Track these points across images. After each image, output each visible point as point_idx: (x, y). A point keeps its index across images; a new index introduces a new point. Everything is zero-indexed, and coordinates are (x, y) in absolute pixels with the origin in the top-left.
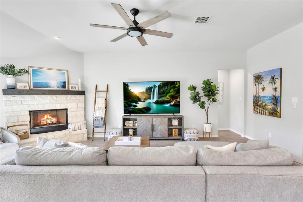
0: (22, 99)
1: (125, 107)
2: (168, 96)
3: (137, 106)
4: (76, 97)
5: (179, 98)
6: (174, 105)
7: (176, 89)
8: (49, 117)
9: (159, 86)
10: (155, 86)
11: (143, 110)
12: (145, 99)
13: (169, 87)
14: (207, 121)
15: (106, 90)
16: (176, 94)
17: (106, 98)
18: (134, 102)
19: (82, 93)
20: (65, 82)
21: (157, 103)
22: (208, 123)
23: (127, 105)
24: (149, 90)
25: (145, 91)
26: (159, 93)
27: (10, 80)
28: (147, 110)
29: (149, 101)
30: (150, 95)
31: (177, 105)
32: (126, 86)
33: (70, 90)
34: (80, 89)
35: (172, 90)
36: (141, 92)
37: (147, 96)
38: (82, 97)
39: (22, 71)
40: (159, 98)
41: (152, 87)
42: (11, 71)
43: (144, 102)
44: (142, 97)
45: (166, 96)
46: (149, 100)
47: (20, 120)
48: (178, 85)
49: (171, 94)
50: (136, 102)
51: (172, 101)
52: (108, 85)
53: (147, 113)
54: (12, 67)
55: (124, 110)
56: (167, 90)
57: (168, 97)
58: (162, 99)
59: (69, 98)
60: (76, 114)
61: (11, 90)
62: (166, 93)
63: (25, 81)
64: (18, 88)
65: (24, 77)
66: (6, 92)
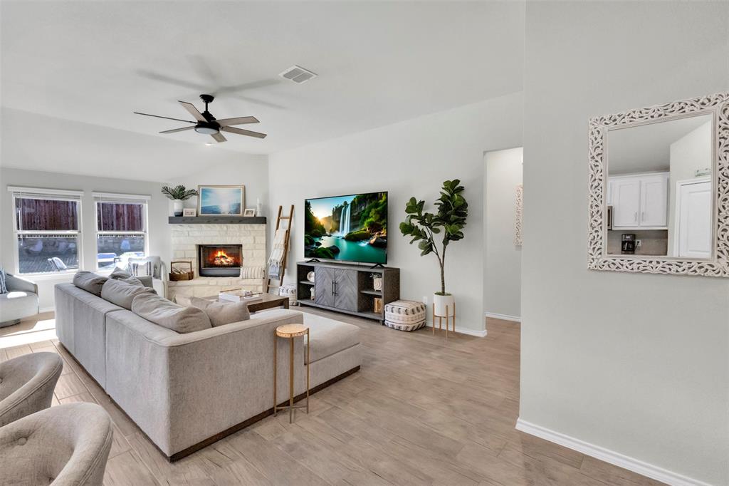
0: (189, 229)
1: (306, 244)
2: (365, 224)
3: (320, 244)
4: (253, 227)
5: (387, 228)
6: (375, 245)
7: (379, 209)
9: (353, 203)
10: (346, 203)
11: (329, 251)
12: (331, 231)
13: (368, 206)
14: (443, 288)
15: (289, 215)
16: (378, 220)
17: (287, 229)
18: (317, 237)
19: (263, 220)
20: (239, 205)
21: (350, 238)
22: (443, 293)
23: (308, 241)
24: (338, 212)
25: (331, 214)
26: (353, 219)
27: (176, 206)
28: (333, 252)
29: (337, 234)
30: (339, 222)
31: (382, 245)
32: (307, 205)
33: (245, 216)
34: (259, 215)
35: (373, 211)
36: (327, 216)
37: (335, 224)
38: (263, 227)
39: (193, 193)
40: (352, 228)
41: (342, 207)
42: (180, 194)
43: (330, 236)
44: (328, 226)
45: (363, 223)
46: (337, 232)
47: (186, 256)
48: (384, 198)
49: (369, 220)
50: (319, 236)
51: (371, 236)
52: (293, 207)
53: (333, 258)
54: (182, 189)
55: (306, 250)
56: (364, 211)
57: (364, 228)
58: (356, 231)
59: (243, 229)
60: (253, 254)
61: (179, 218)
62: (362, 218)
63: (192, 206)
64: (184, 215)
65: (193, 200)
66: (171, 220)
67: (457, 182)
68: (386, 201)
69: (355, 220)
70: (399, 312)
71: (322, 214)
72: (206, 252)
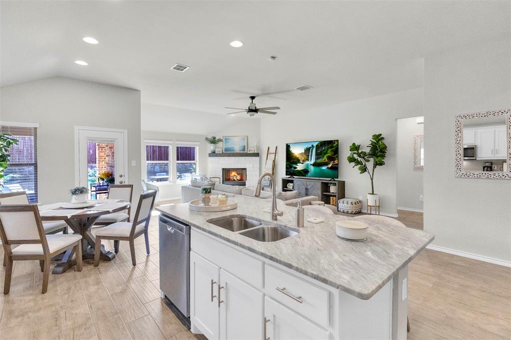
0: (218, 160)
1: (287, 168)
2: (325, 157)
3: (297, 168)
4: (252, 159)
5: (338, 159)
6: (331, 168)
7: (333, 149)
8: (235, 174)
9: (317, 146)
10: (313, 146)
11: (302, 172)
12: (303, 161)
13: (326, 147)
14: (373, 191)
15: (274, 152)
16: (333, 155)
17: (274, 159)
18: (294, 164)
19: (257, 155)
20: (245, 146)
21: (314, 165)
22: (373, 194)
23: (288, 166)
24: (308, 150)
25: (303, 152)
26: (317, 154)
27: (211, 147)
28: (305, 172)
29: (307, 162)
30: (308, 156)
31: (335, 168)
32: (288, 147)
33: (248, 152)
34: (256, 152)
35: (330, 150)
36: (301, 152)
37: (306, 157)
38: (258, 158)
39: (220, 140)
40: (316, 159)
41: (310, 148)
42: (214, 141)
43: (303, 163)
44: (301, 158)
45: (323, 157)
46: (307, 161)
47: (217, 174)
48: (336, 143)
49: (328, 155)
50: (296, 164)
51: (329, 163)
52: (277, 147)
53: (305, 176)
54: (214, 138)
55: (287, 172)
56: (324, 150)
57: (325, 159)
58: (319, 161)
59: (246, 160)
60: (252, 174)
61: (213, 154)
62: (323, 154)
63: (220, 147)
64: (216, 152)
65: (220, 144)
66: (210, 155)
67: (380, 135)
68: (338, 144)
69: (318, 155)
70: (348, 204)
71: (297, 151)
72: (226, 172)
